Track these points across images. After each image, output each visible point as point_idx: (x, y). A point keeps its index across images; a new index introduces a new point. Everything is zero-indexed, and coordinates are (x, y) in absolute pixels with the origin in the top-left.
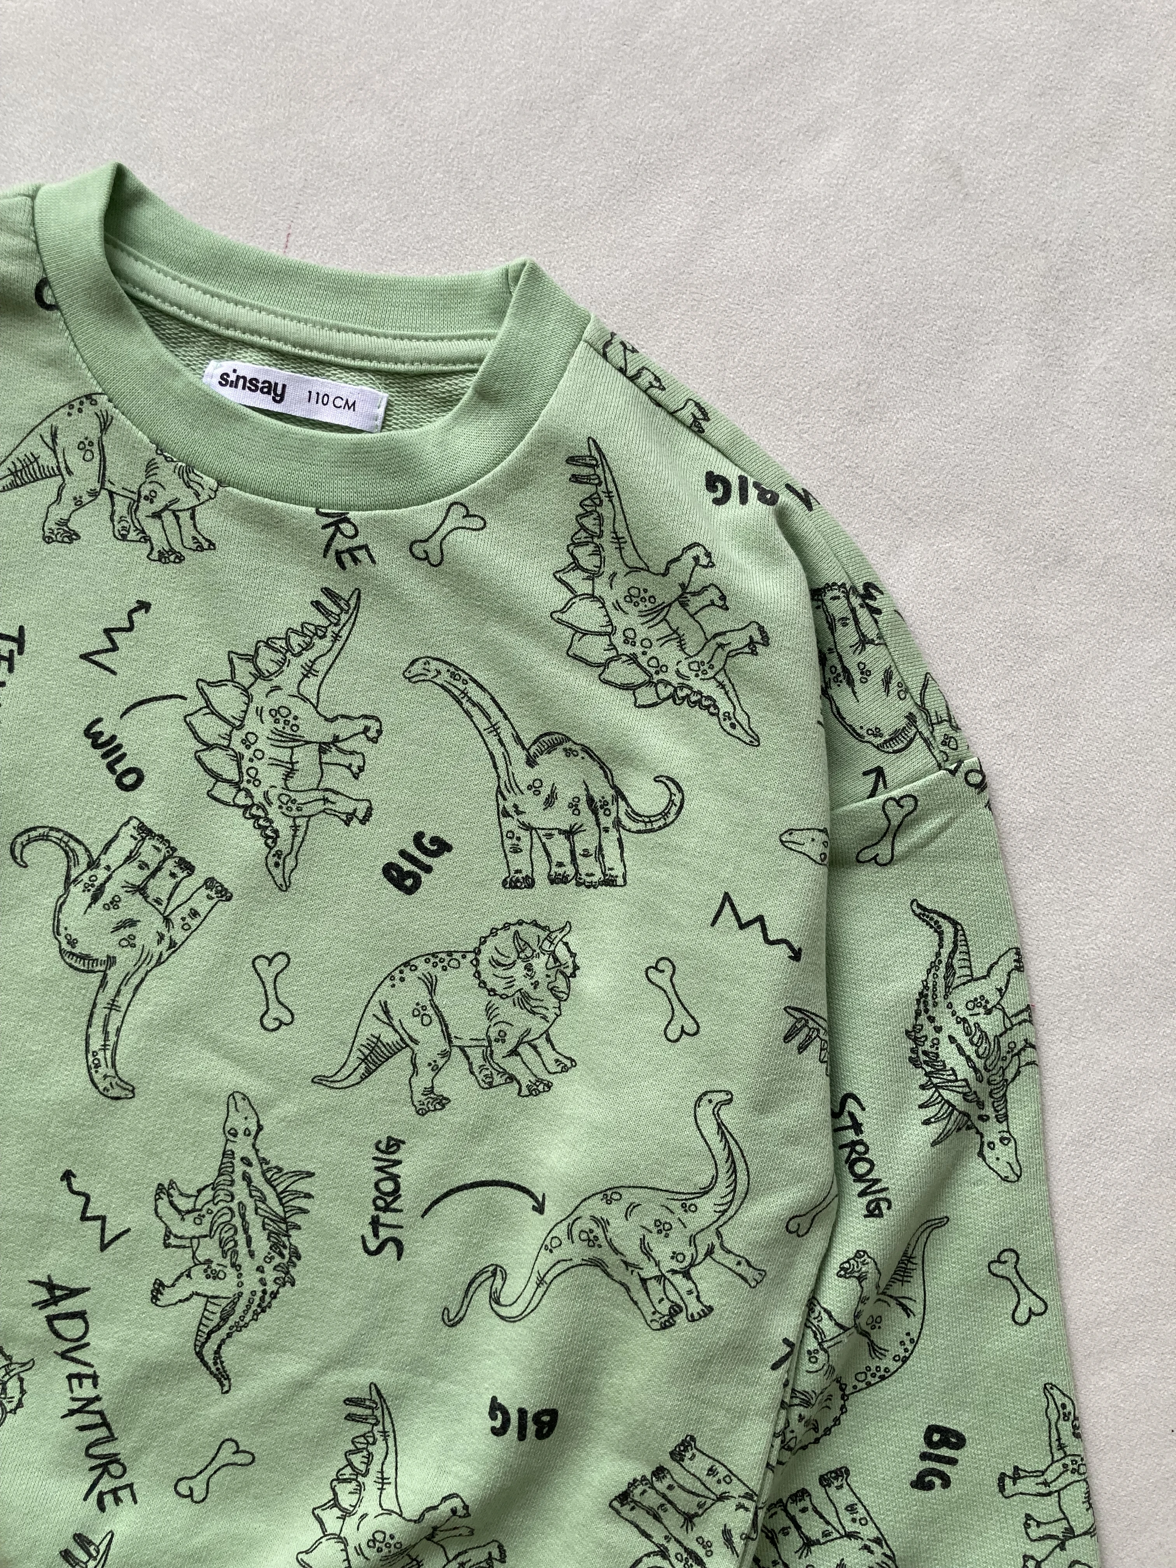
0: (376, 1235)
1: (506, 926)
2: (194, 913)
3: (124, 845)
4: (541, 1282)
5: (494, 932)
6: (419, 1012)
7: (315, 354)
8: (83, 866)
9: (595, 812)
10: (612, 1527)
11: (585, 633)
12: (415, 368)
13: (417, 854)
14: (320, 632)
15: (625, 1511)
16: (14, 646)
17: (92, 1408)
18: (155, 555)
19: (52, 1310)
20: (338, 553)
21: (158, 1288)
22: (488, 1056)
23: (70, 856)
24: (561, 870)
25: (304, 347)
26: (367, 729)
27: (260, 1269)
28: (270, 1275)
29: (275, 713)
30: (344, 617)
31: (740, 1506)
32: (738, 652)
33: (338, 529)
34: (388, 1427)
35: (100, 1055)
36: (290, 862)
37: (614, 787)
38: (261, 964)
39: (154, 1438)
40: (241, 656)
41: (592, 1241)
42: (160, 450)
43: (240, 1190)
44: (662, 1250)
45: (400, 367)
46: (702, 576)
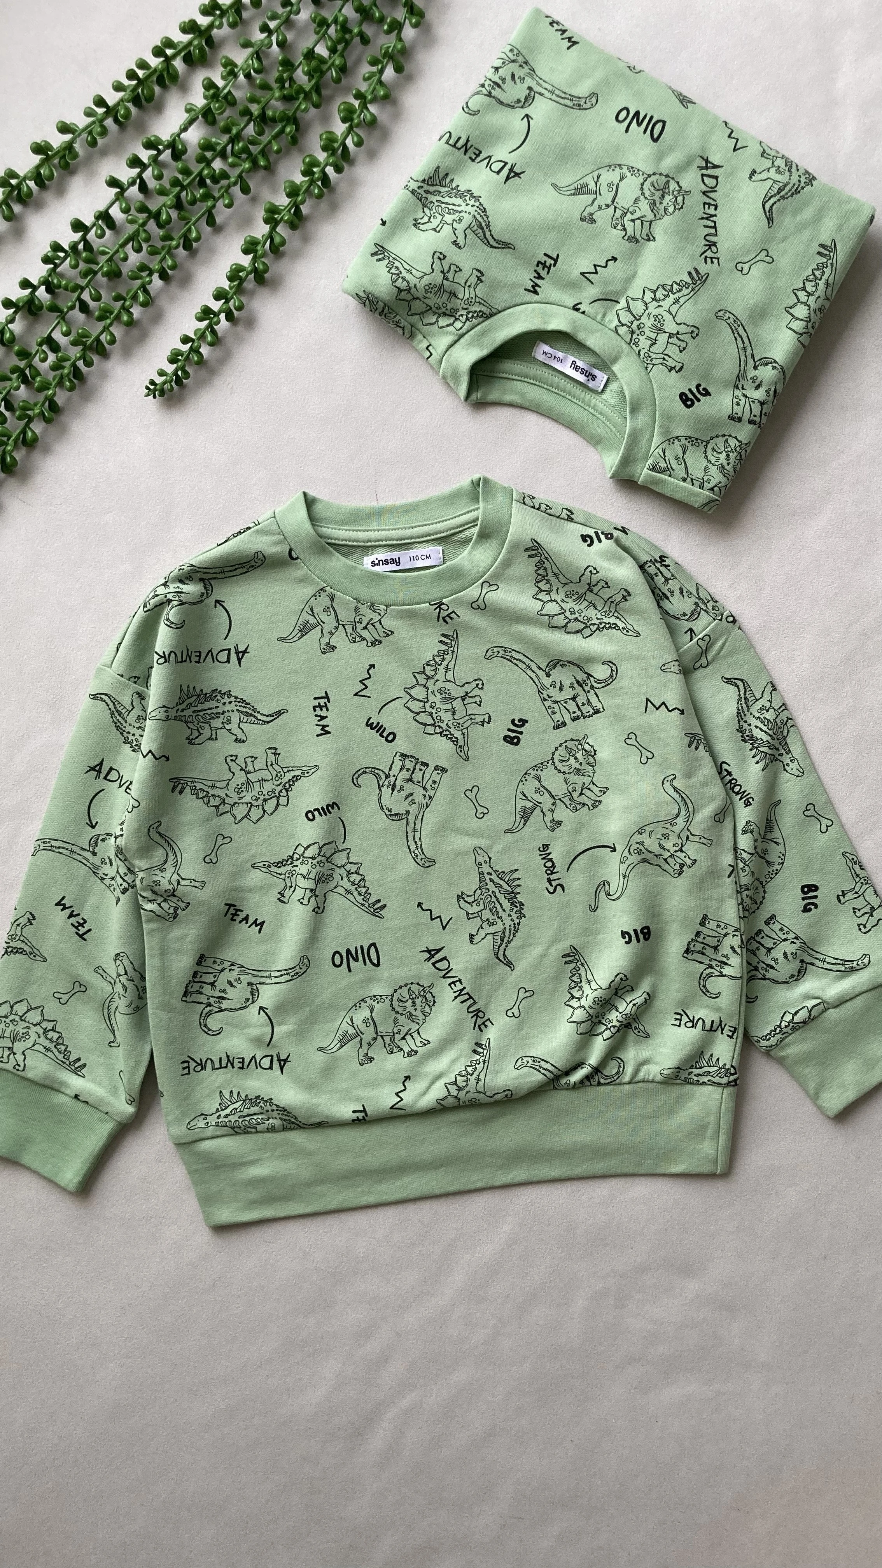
0: (551, 885)
1: (561, 745)
2: (434, 782)
3: (398, 764)
4: (625, 876)
5: (557, 749)
6: (537, 791)
7: (407, 541)
8: (384, 779)
9: (581, 686)
10: (687, 965)
11: (554, 616)
12: (449, 533)
13: (515, 728)
14: (446, 652)
15: (690, 956)
16: (326, 700)
17: (463, 992)
18: (370, 644)
19: (433, 960)
20: (444, 618)
21: (472, 937)
22: (571, 799)
23: (377, 777)
24: (575, 715)
25: (401, 540)
26: (477, 685)
27: (510, 915)
28: (514, 916)
29: (440, 691)
30: (453, 643)
31: (734, 936)
32: (620, 602)
33: (441, 609)
34: (583, 961)
35: (416, 852)
36: (466, 748)
37: (586, 673)
38: (468, 793)
39: (491, 997)
40: (418, 673)
41: (639, 852)
42: (358, 601)
43: (490, 885)
44: (668, 845)
45: (443, 535)
46: (595, 578)
